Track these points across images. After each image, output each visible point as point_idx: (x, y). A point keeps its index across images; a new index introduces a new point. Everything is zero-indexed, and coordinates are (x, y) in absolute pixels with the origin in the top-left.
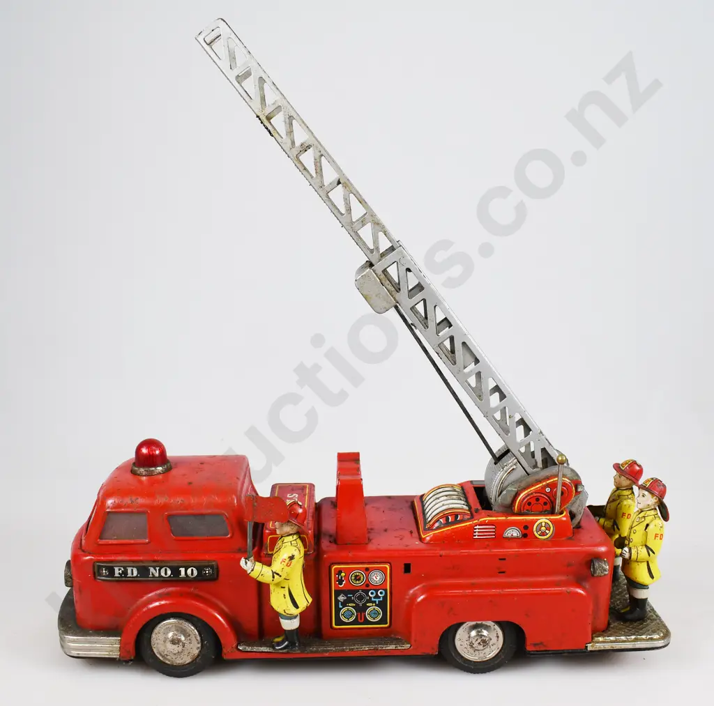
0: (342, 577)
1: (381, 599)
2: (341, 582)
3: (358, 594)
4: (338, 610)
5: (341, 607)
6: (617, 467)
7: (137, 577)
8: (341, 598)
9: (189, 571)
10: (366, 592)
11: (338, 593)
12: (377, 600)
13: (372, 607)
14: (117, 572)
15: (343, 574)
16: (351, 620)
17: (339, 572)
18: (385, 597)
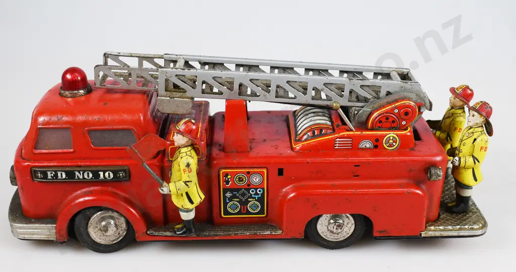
0: (228, 179)
1: (260, 196)
2: (227, 182)
3: (241, 192)
4: (225, 204)
5: (228, 201)
6: (453, 90)
7: (65, 179)
8: (228, 195)
9: (107, 174)
10: (248, 190)
11: (225, 191)
12: (257, 196)
13: (252, 202)
14: (50, 175)
15: (229, 177)
16: (236, 211)
17: (226, 175)
18: (263, 194)
